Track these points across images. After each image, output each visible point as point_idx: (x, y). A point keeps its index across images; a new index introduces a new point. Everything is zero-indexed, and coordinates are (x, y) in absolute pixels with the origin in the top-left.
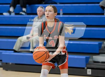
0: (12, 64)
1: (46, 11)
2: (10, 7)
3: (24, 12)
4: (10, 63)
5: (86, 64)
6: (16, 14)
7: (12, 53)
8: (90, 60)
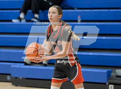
0: (22, 78)
1: (49, 13)
2: (20, 12)
3: (36, 18)
4: (21, 78)
5: (108, 79)
6: (27, 21)
7: (22, 66)
8: (112, 74)
